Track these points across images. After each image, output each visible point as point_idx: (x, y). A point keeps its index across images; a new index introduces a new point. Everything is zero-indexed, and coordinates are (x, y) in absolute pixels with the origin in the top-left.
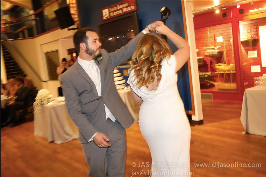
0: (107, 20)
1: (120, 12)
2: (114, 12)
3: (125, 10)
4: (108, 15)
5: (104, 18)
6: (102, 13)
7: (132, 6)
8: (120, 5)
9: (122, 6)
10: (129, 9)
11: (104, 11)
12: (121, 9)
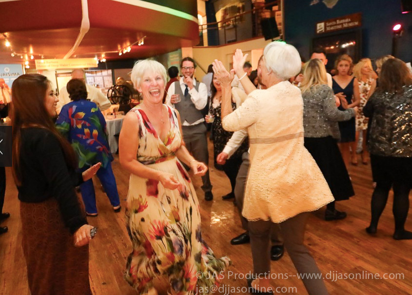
0: (321, 33)
1: (340, 27)
2: (331, 26)
3: (345, 25)
4: (323, 29)
5: (318, 32)
6: (316, 27)
7: (356, 21)
8: (340, 19)
9: (343, 21)
10: (351, 25)
11: (318, 25)
12: (342, 24)
